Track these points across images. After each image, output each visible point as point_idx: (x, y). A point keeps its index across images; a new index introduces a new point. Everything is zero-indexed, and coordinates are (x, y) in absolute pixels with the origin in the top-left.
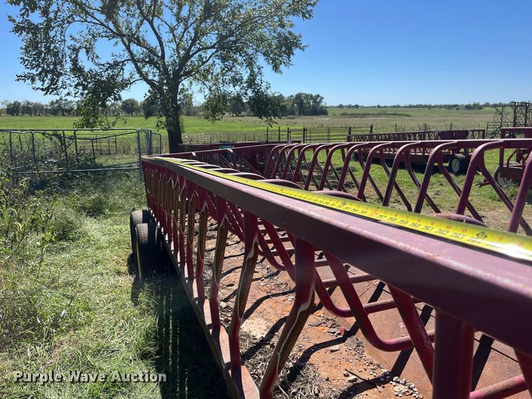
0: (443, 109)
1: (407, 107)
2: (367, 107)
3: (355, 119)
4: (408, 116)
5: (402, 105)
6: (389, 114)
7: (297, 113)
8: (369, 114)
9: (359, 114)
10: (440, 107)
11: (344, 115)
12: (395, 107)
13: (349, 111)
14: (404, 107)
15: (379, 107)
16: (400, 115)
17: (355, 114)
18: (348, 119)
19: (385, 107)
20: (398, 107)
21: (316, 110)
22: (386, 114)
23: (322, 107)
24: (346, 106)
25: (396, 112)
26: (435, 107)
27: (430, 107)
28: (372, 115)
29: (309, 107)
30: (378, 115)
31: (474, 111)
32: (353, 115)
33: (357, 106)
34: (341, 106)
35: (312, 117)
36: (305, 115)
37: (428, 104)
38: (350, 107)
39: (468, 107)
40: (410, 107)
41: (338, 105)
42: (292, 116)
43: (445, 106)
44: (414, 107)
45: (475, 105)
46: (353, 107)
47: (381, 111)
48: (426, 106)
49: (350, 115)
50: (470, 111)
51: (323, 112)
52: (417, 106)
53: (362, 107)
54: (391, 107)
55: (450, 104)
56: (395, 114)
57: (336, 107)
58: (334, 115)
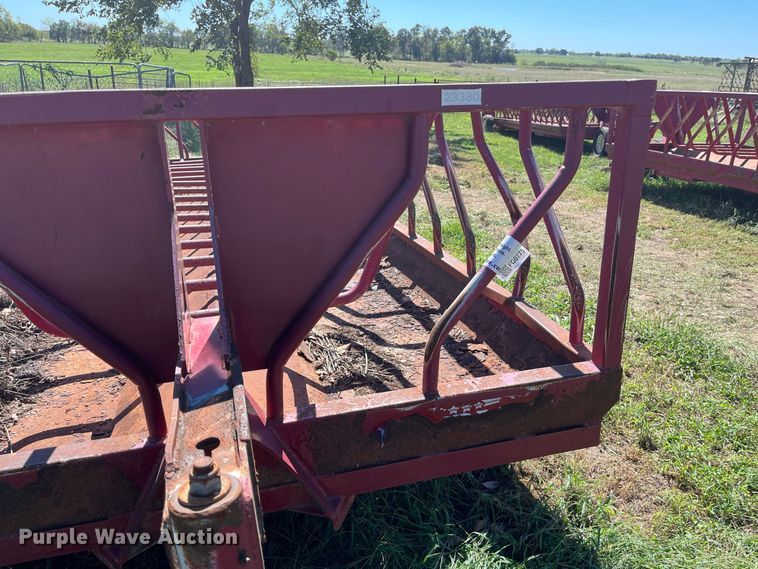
0: (697, 64)
1: (642, 57)
2: (578, 54)
3: (554, 72)
4: (638, 71)
5: (635, 53)
6: (609, 67)
7: (469, 58)
8: (578, 66)
9: (563, 65)
10: (694, 60)
11: (540, 64)
12: (623, 56)
13: (548, 59)
14: (638, 57)
15: (598, 54)
16: (626, 69)
17: (557, 65)
18: (543, 72)
19: (607, 55)
20: (628, 55)
21: (497, 55)
22: (604, 67)
23: (508, 51)
24: (547, 52)
25: (622, 63)
26: (685, 59)
27: (677, 59)
28: (582, 66)
29: (488, 50)
30: (593, 67)
32: (553, 66)
33: (564, 52)
34: (539, 51)
35: (489, 65)
36: (481, 61)
37: (674, 54)
38: (552, 52)
41: (535, 49)
42: (460, 62)
43: (700, 60)
44: (652, 57)
46: (557, 52)
47: (599, 62)
48: (670, 58)
49: (549, 65)
51: (508, 59)
52: (658, 57)
53: (572, 54)
54: (615, 56)
56: (618, 68)
57: (531, 52)
58: (524, 64)
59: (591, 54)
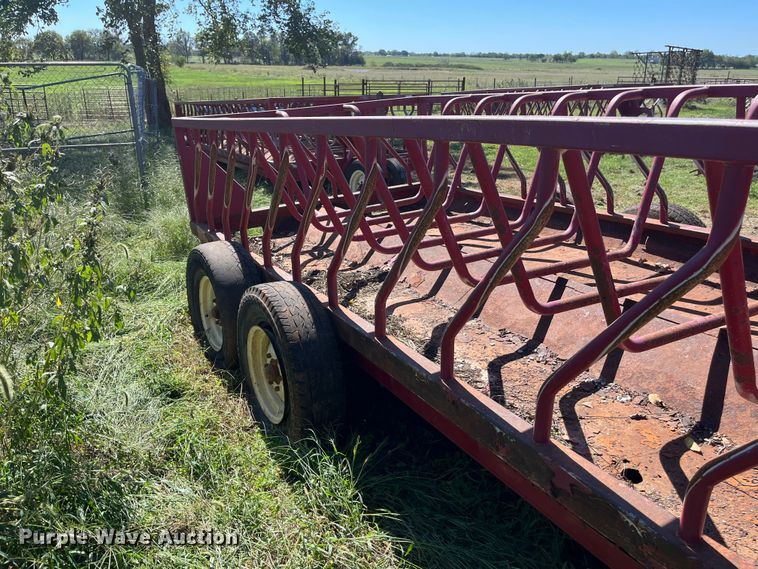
0: (525, 60)
1: (476, 56)
2: (419, 55)
3: (405, 72)
4: (479, 69)
5: (468, 53)
6: (452, 66)
7: (320, 61)
8: (423, 66)
9: (411, 66)
10: (521, 57)
11: (388, 65)
12: (458, 55)
13: (396, 60)
14: (472, 56)
15: (436, 55)
16: (468, 67)
17: (404, 65)
18: (395, 72)
19: (445, 55)
20: (463, 55)
21: (346, 57)
22: (448, 66)
23: (356, 53)
24: (390, 53)
25: (460, 62)
26: (513, 57)
27: (506, 57)
28: (428, 66)
29: (337, 52)
30: (437, 67)
31: (565, 64)
32: (401, 66)
33: (405, 53)
34: (382, 53)
35: (342, 67)
37: (503, 53)
38: (395, 53)
39: (557, 58)
40: (479, 56)
41: (378, 51)
43: (527, 56)
44: (485, 56)
45: (566, 55)
46: (399, 54)
47: (441, 62)
48: (501, 56)
49: (398, 65)
50: (561, 65)
51: (357, 60)
52: (490, 55)
53: (412, 55)
54: (453, 56)
55: (534, 53)
56: (460, 67)
57: (376, 53)
58: (374, 65)
59: (430, 55)
